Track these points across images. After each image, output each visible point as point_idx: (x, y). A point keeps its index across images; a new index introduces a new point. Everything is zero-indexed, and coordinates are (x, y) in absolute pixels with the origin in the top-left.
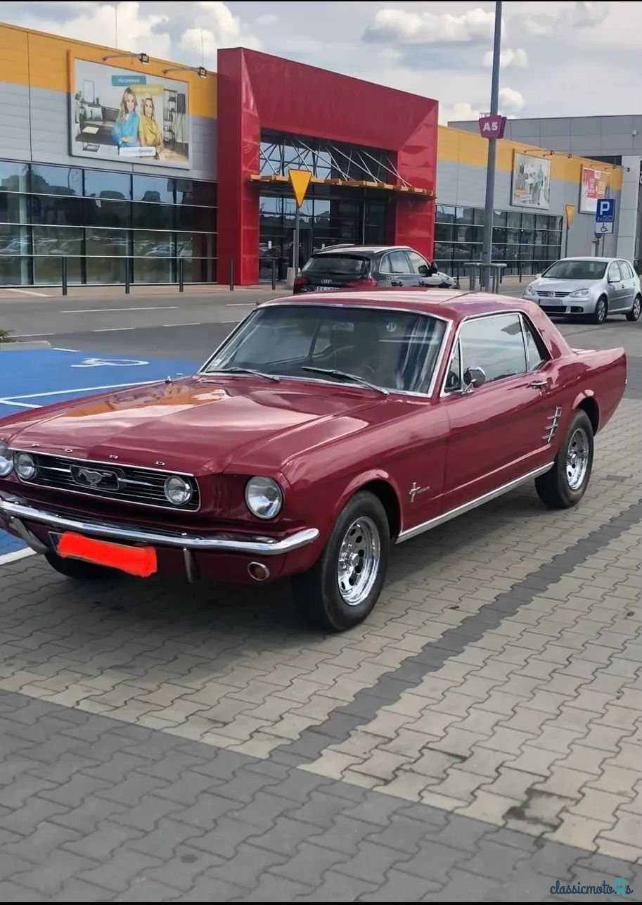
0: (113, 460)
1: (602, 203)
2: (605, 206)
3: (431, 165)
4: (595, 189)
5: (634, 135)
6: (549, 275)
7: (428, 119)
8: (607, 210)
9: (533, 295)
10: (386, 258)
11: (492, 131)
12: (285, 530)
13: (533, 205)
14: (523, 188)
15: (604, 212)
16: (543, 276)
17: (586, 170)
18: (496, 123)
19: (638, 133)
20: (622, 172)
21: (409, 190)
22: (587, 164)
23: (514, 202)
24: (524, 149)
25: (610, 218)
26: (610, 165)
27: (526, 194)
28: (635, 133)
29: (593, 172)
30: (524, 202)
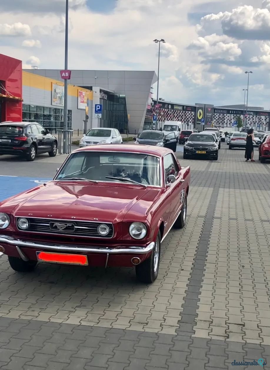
0: (73, 219)
1: (97, 106)
2: (98, 107)
3: (20, 87)
4: (83, 99)
5: (95, 78)
6: (89, 135)
7: (18, 68)
8: (99, 109)
9: (84, 143)
10: (30, 127)
11: (66, 76)
12: (146, 243)
13: (60, 105)
14: (56, 98)
15: (98, 110)
16: (86, 135)
17: (79, 92)
18: (68, 73)
19: (97, 78)
20: (93, 93)
21: (13, 98)
22: (80, 89)
23: (53, 104)
24: (56, 82)
25: (100, 112)
26: (88, 90)
27: (57, 101)
28: (96, 77)
29: (82, 93)
30: (57, 104)
